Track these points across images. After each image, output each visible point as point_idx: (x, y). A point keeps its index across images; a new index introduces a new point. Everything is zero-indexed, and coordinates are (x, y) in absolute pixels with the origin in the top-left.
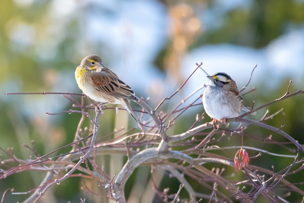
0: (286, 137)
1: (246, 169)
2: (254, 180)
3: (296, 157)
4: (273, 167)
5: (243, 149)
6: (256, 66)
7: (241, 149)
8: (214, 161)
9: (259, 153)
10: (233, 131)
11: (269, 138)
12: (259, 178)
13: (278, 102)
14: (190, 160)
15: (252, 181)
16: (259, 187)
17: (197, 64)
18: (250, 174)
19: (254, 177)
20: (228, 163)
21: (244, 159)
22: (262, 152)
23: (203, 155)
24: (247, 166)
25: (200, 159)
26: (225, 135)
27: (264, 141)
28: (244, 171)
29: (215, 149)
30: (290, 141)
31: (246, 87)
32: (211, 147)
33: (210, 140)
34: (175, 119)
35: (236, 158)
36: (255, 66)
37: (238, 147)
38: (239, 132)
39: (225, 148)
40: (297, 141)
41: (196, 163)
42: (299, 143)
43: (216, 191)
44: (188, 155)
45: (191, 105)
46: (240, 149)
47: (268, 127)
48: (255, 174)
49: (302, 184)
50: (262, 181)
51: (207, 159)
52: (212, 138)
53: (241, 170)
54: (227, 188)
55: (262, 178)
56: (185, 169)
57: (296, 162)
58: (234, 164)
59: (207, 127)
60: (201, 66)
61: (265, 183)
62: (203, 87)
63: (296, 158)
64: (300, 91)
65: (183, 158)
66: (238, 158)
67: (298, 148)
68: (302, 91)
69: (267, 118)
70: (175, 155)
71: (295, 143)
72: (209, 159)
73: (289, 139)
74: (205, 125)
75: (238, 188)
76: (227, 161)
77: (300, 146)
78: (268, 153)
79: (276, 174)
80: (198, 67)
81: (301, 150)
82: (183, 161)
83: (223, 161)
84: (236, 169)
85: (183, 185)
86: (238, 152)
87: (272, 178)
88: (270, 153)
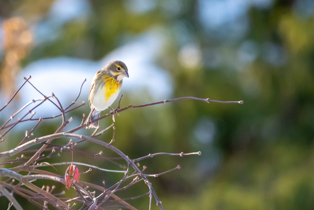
0: (116, 152)
1: (76, 185)
2: (85, 197)
3: (126, 172)
4: (104, 182)
5: (73, 165)
6: (86, 80)
7: (72, 165)
8: (44, 177)
9: (90, 169)
10: (62, 147)
11: (100, 154)
12: (90, 195)
13: (108, 117)
14: (19, 178)
15: (83, 197)
16: (89, 203)
17: (25, 78)
18: (81, 190)
19: (85, 193)
20: (58, 179)
21: (74, 175)
22: (92, 168)
23: (33, 172)
24: (78, 182)
25: (30, 176)
26: (55, 151)
27: (94, 156)
28: (74, 188)
29: (44, 165)
30: (121, 157)
31: (75, 101)
32: (41, 164)
33: (40, 156)
34: (3, 136)
35: (66, 174)
36: (84, 80)
37: (68, 163)
38: (69, 148)
39: (55, 164)
40: (127, 156)
41: (25, 180)
42: (129, 158)
43: (46, 208)
44: (17, 173)
45: (20, 121)
46: (70, 164)
47: (99, 142)
48: (86, 190)
49: (133, 199)
50: (93, 197)
51: (36, 175)
52: (41, 154)
53: (71, 186)
54: (57, 206)
55: (92, 194)
56: (14, 187)
57: (125, 177)
58: (65, 181)
59: (36, 143)
60: (29, 80)
61: (96, 200)
62: (32, 103)
63: (126, 174)
64: (131, 106)
65: (12, 175)
66: (69, 174)
67: (129, 163)
68: (133, 106)
69: (97, 134)
70: (3, 173)
71: (126, 158)
72: (39, 175)
73: (119, 154)
74: (35, 140)
75: (69, 205)
76: (57, 177)
77: (131, 161)
78: (99, 168)
79: (107, 190)
80: (26, 81)
81: (131, 165)
82: (12, 179)
83: (53, 178)
84: (66, 186)
85: (12, 203)
86: (68, 168)
87: (103, 194)
88: (100, 169)
